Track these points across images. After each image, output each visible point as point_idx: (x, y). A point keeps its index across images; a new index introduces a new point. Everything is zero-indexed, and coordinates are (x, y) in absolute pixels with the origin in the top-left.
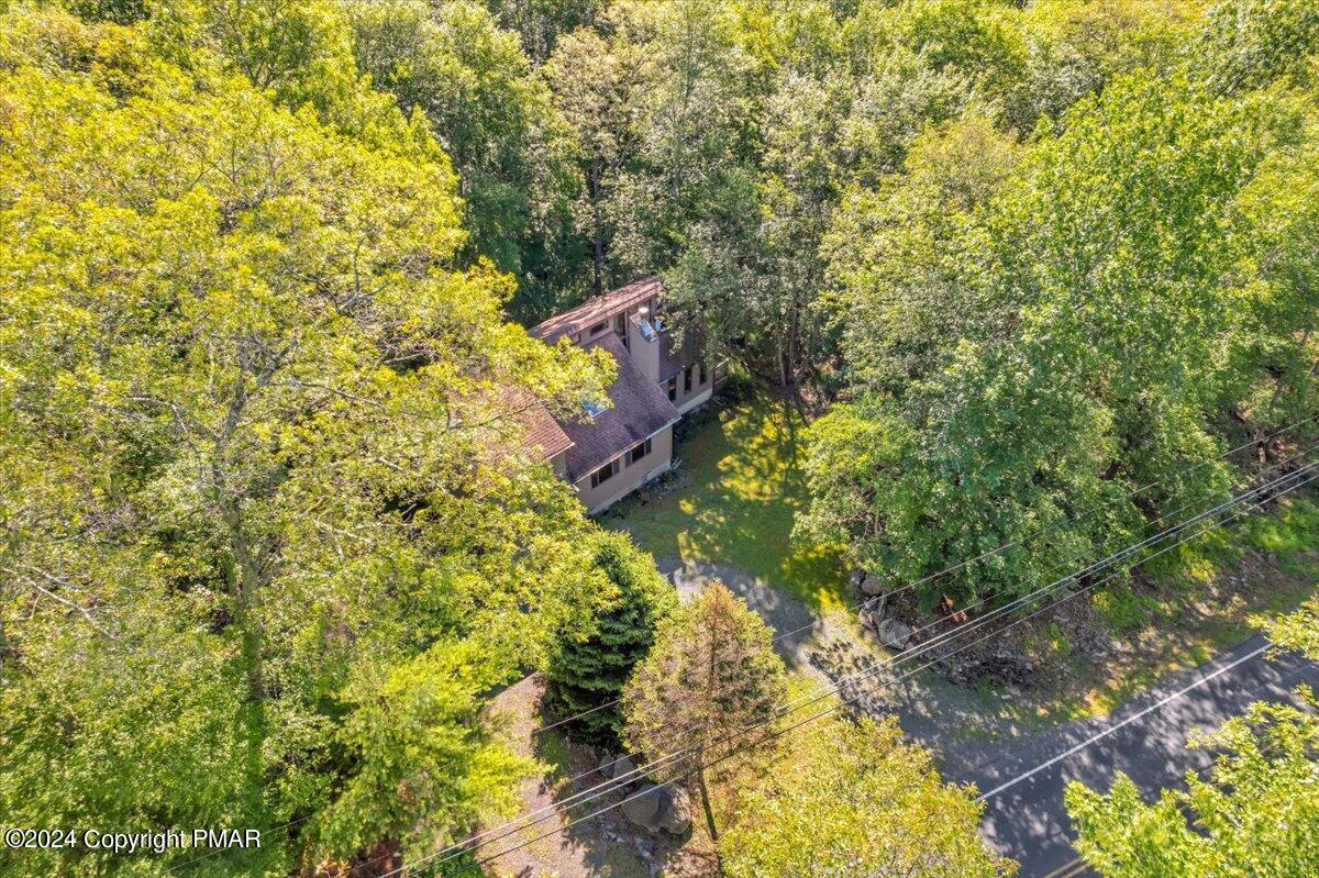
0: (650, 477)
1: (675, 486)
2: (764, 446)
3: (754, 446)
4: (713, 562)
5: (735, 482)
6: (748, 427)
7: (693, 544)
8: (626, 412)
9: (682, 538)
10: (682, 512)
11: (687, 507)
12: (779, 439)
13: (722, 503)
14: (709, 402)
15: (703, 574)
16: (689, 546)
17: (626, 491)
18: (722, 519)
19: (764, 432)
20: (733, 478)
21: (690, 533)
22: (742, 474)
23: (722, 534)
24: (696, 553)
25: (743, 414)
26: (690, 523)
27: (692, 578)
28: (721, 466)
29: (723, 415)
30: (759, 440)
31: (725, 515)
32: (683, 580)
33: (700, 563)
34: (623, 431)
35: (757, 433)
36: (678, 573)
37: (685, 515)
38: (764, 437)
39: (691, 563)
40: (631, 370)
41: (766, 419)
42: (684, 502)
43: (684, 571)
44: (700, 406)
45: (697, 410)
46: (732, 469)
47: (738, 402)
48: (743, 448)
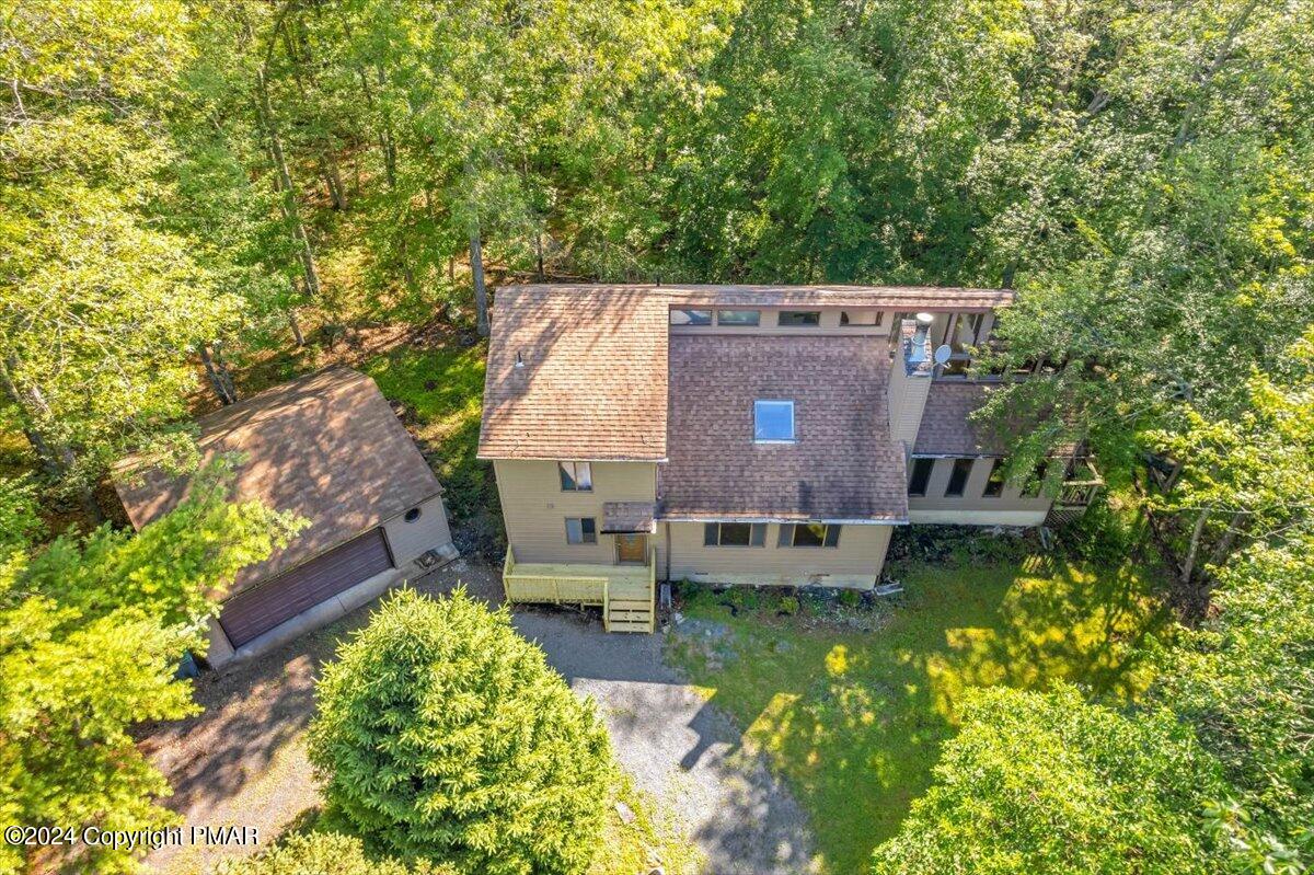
0: (826, 582)
1: (853, 619)
2: (1055, 650)
3: (1038, 640)
4: (784, 774)
5: (950, 675)
6: (1058, 604)
7: (786, 724)
8: (819, 465)
9: (779, 702)
10: (824, 664)
11: (837, 662)
12: (1093, 655)
13: (897, 692)
14: (1029, 533)
15: (751, 779)
16: (777, 722)
17: (773, 580)
18: (868, 717)
19: (1078, 630)
20: (953, 665)
21: (798, 703)
22: (976, 669)
23: (844, 743)
24: (776, 740)
25: (1068, 579)
26: (817, 686)
27: (727, 772)
28: (952, 637)
29: (1032, 562)
30: (1056, 635)
31: (880, 715)
32: (714, 763)
33: (765, 757)
34: (793, 490)
35: (1064, 622)
36: (719, 748)
37: (823, 672)
38: (1070, 637)
39: (751, 749)
40: (875, 409)
41: (1101, 611)
42: (840, 649)
43: (730, 753)
44: (1007, 528)
45: (997, 532)
46: (966, 651)
47: (1077, 557)
48: (1016, 631)
